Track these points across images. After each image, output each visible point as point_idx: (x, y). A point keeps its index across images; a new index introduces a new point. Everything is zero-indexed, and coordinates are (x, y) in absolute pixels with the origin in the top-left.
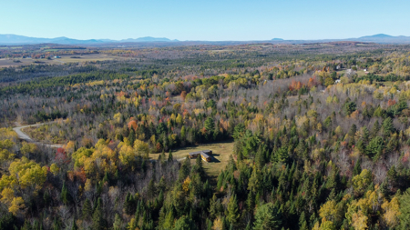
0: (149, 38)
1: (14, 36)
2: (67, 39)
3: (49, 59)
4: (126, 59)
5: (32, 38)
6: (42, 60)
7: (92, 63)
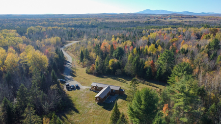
2: (188, 12)
3: (165, 19)
4: (211, 21)
6: (161, 19)
7: (186, 22)
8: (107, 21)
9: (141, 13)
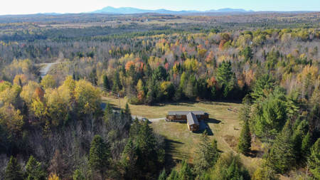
0: (228, 9)
1: (131, 9)
2: (165, 11)
3: (142, 21)
4: (199, 22)
5: (142, 10)
6: (136, 22)
7: (171, 24)
8: (54, 26)
9: (99, 12)
